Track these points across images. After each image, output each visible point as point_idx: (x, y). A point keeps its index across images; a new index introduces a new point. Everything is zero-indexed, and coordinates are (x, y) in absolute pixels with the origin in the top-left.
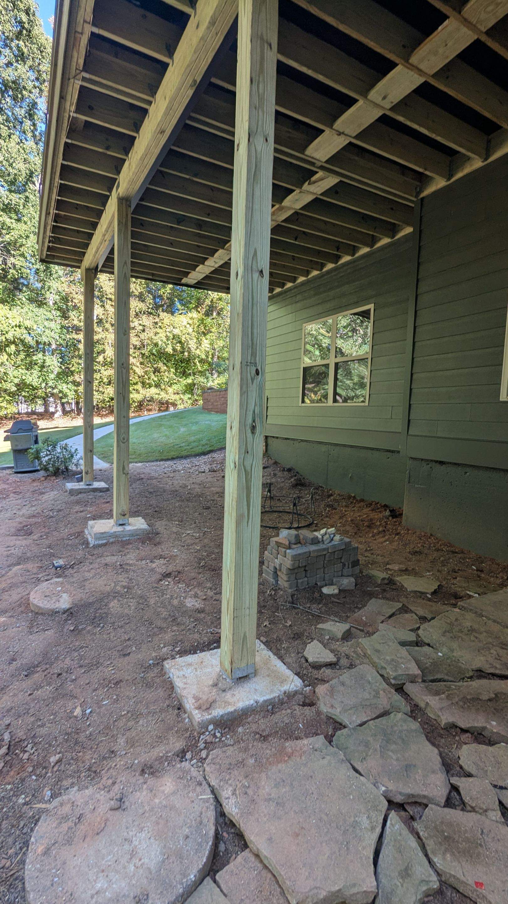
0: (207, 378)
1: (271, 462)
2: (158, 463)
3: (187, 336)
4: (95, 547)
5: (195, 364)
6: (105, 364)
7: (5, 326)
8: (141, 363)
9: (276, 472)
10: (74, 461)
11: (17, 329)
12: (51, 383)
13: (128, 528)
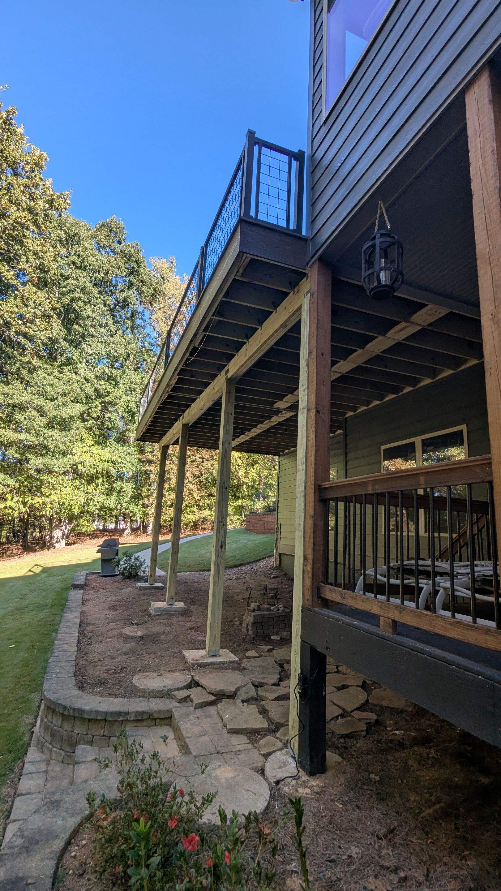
0: (254, 501)
1: (282, 573)
2: (201, 573)
3: (237, 467)
4: (154, 616)
5: (243, 490)
6: (170, 489)
7: (97, 461)
8: (198, 489)
9: (283, 581)
10: (143, 568)
11: (106, 463)
12: (125, 505)
13: (173, 606)
